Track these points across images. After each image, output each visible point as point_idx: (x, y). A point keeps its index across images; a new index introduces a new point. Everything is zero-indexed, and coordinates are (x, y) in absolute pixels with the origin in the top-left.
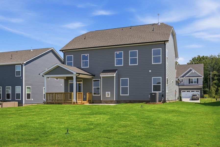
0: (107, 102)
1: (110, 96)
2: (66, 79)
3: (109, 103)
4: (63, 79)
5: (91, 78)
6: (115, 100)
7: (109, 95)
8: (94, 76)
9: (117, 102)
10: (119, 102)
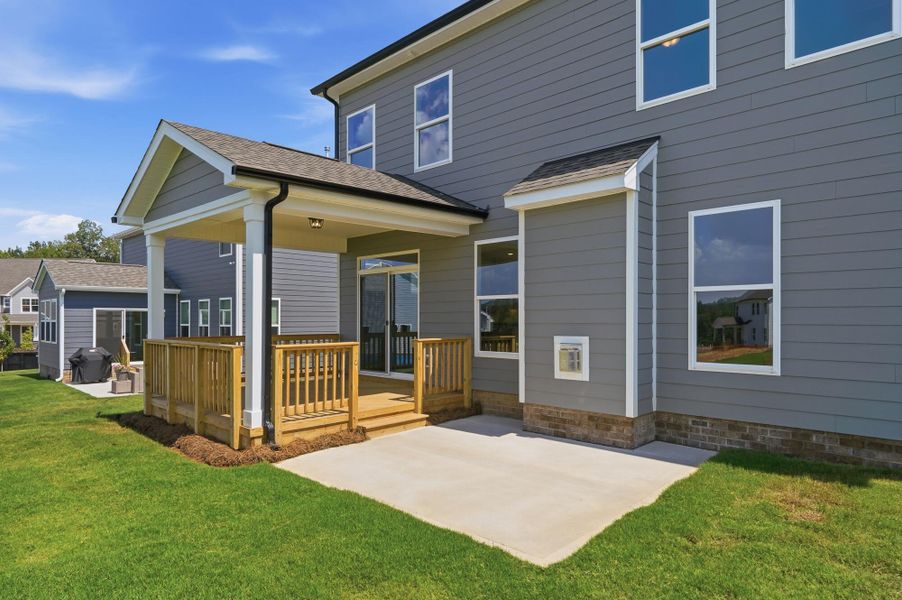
0: (564, 421)
1: (584, 375)
2: (345, 251)
3: (579, 431)
4: (336, 255)
5: (467, 233)
6: (631, 412)
7: (574, 366)
8: (483, 214)
9: (659, 424)
10: (678, 427)
